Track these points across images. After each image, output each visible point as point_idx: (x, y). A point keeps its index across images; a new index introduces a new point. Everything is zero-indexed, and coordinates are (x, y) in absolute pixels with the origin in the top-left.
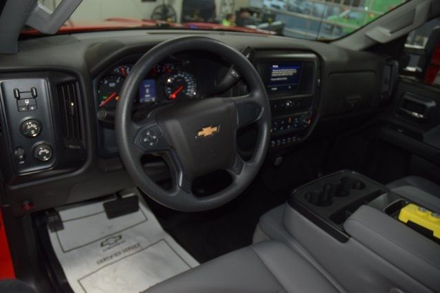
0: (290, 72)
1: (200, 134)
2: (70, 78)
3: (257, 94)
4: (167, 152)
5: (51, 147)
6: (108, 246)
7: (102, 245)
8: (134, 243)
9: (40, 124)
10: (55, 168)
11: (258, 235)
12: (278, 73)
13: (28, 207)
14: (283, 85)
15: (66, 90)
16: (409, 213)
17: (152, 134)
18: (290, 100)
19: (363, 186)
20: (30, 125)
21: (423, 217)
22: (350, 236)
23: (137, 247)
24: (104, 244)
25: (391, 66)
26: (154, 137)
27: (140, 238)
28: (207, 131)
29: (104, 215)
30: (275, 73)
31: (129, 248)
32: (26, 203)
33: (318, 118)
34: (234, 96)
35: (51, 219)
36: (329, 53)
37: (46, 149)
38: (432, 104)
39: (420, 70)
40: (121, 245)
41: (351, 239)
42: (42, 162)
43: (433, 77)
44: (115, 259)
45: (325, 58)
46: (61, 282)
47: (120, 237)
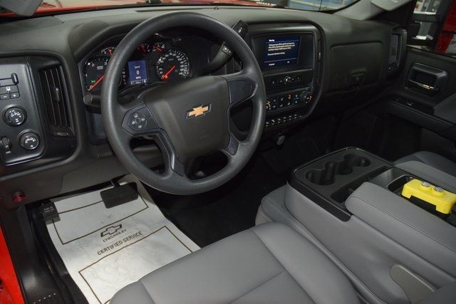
0: (289, 46)
1: (191, 114)
2: (53, 62)
3: (251, 71)
4: (158, 135)
5: (38, 135)
6: (108, 236)
7: (102, 235)
8: (135, 232)
9: (24, 112)
10: (44, 156)
11: (260, 217)
12: (276, 47)
13: (20, 199)
14: (280, 60)
15: (49, 74)
16: (413, 189)
17: (140, 116)
18: (289, 75)
19: (368, 163)
20: (14, 113)
21: (426, 192)
22: (352, 214)
23: (139, 236)
24: (104, 234)
25: (399, 35)
26: (143, 120)
27: (141, 227)
28: (198, 111)
29: (103, 204)
30: (272, 47)
31: (130, 237)
32: (18, 194)
33: (320, 94)
34: (228, 73)
35: (47, 210)
36: (331, 24)
37: (33, 137)
38: (443, 74)
39: (431, 38)
40: (122, 234)
41: (352, 217)
42: (30, 152)
43: (445, 45)
44: (116, 248)
45: (325, 30)
46: (62, 274)
47: (121, 226)
